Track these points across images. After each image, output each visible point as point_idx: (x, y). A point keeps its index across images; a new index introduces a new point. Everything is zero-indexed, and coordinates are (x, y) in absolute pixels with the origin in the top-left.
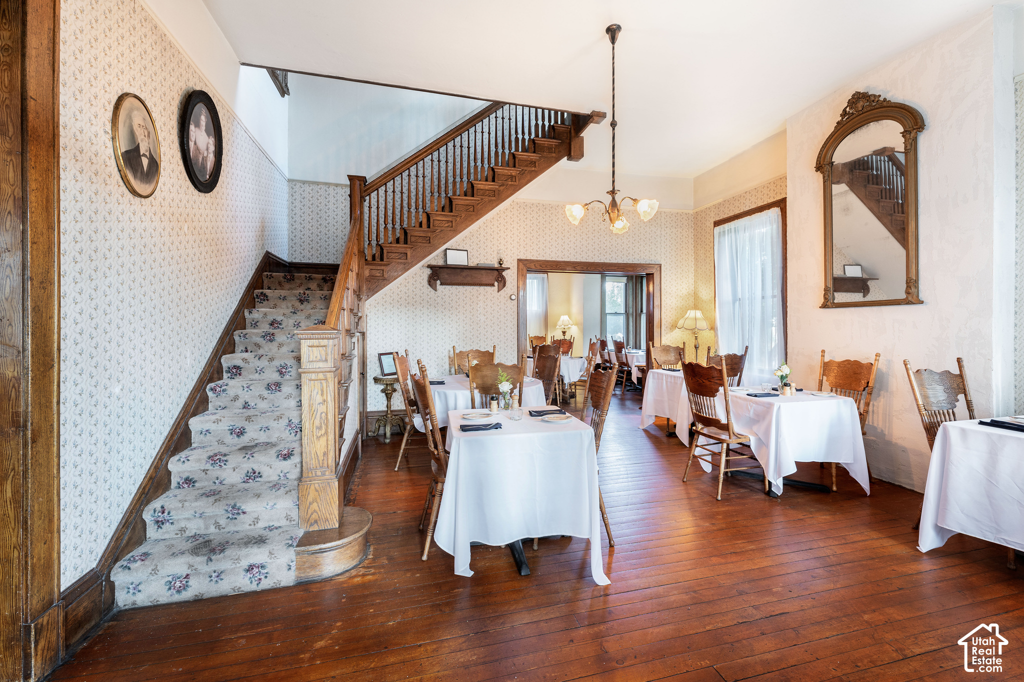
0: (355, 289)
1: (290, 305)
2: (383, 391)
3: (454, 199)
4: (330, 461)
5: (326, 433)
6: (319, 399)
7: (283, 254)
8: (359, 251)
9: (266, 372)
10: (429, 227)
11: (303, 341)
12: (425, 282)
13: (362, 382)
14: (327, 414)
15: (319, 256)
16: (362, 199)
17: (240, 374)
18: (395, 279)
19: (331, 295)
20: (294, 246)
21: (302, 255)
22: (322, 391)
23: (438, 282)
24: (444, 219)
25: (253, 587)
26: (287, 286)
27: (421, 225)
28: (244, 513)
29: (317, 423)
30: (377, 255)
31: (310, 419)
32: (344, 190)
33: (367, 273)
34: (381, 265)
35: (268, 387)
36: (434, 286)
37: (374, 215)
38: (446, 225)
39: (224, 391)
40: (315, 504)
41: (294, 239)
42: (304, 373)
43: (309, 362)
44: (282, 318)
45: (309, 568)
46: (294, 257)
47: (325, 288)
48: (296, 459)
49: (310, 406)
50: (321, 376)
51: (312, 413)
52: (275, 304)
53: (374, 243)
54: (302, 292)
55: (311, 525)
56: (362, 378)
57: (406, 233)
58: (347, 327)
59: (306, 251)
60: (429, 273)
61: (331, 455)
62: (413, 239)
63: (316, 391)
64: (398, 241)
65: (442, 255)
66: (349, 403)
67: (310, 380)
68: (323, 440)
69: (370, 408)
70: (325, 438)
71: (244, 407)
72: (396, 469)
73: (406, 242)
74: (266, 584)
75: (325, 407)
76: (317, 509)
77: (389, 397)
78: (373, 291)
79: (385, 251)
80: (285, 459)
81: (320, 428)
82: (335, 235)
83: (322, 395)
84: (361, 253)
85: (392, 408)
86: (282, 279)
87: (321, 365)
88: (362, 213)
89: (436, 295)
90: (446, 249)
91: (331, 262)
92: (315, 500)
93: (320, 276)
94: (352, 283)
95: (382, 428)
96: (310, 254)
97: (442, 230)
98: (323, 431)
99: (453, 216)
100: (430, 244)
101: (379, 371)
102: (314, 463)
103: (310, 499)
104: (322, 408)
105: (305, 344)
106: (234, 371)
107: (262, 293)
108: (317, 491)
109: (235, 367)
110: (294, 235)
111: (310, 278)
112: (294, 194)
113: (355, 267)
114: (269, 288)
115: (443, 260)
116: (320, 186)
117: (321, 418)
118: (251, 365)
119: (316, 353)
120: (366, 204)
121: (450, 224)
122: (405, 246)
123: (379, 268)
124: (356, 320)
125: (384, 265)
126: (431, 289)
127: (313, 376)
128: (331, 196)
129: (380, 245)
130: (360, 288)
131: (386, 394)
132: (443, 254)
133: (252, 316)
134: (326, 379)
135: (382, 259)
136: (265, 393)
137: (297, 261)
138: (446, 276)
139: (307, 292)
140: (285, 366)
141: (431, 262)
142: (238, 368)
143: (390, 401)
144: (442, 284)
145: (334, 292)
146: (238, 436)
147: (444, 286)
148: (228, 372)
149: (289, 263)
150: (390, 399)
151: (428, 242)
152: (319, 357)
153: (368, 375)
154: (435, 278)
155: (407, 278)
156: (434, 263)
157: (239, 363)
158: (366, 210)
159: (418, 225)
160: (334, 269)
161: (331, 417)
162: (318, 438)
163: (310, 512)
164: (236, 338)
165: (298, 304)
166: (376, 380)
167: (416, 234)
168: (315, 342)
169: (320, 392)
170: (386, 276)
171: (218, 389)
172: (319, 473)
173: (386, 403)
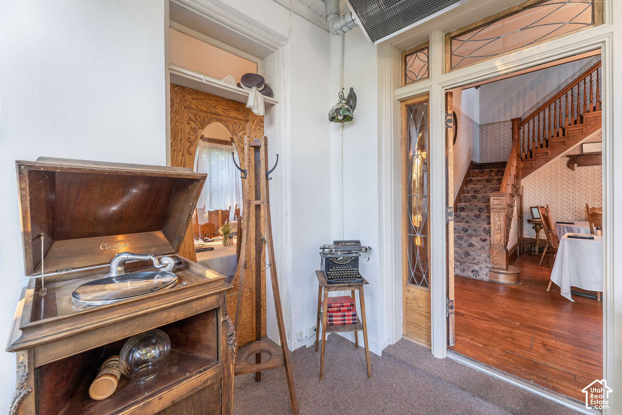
0: (515, 174)
1: (482, 183)
2: (533, 227)
3: (584, 115)
4: (502, 243)
5: (500, 232)
6: (498, 219)
7: (478, 160)
8: (517, 155)
9: (474, 210)
10: (564, 135)
11: (491, 197)
12: (565, 166)
13: (520, 221)
14: (501, 225)
15: (495, 158)
16: (519, 129)
17: (464, 211)
18: (540, 167)
19: (502, 178)
20: (482, 155)
21: (486, 159)
22: (499, 216)
23: (576, 165)
24: (576, 129)
25: (474, 278)
26: (480, 175)
27: (558, 135)
28: (470, 255)
29: (497, 228)
30: (528, 156)
31: (494, 226)
32: (509, 123)
33: (522, 165)
34: (530, 161)
35: (475, 216)
36: (572, 167)
37: (526, 136)
38: (578, 132)
39: (459, 216)
40: (496, 258)
41: (482, 152)
42: (492, 209)
43: (494, 205)
44: (479, 189)
45: (494, 278)
46: (482, 161)
47: (499, 175)
48: (488, 242)
49: (494, 221)
50: (498, 210)
51: (495, 224)
52: (476, 184)
53: (526, 149)
54: (488, 177)
55: (495, 265)
56: (520, 220)
57: (547, 141)
58: (511, 193)
59: (489, 157)
60: (568, 160)
61: (503, 241)
62: (552, 144)
63: (496, 216)
64: (542, 146)
65: (579, 148)
66: (512, 226)
67: (494, 212)
68: (499, 235)
69: (525, 236)
70: (500, 234)
71: (466, 223)
72: (539, 265)
73: (547, 146)
74: (478, 278)
75: (500, 222)
76: (497, 259)
77: (537, 231)
78: (525, 175)
79: (533, 153)
80: (483, 241)
81: (498, 230)
82: (504, 147)
83: (499, 217)
84: (519, 156)
85: (540, 238)
86: (478, 172)
87: (498, 206)
88: (519, 136)
89: (574, 173)
90: (582, 144)
91: (502, 161)
92: (496, 256)
93: (496, 169)
94: (513, 171)
95: (533, 248)
96: (491, 158)
97: (574, 136)
98: (499, 231)
99: (584, 125)
100: (565, 145)
101: (531, 216)
102: (496, 243)
103: (494, 255)
104: (499, 223)
105: (492, 199)
106: (462, 209)
107: (470, 179)
108: (497, 253)
109: (462, 208)
110: (482, 150)
111: (492, 171)
112: (482, 131)
113: (515, 163)
114: (473, 177)
115: (580, 151)
116: (495, 124)
117: (498, 226)
118: (468, 207)
119: (496, 202)
120: (522, 131)
121: (581, 131)
122: (547, 148)
123: (529, 162)
124: (516, 189)
125: (532, 160)
126: (570, 169)
127: (495, 210)
128: (502, 128)
129: (530, 150)
130: (518, 173)
131: (536, 230)
132: (580, 146)
133: (467, 189)
134: (500, 212)
135: (531, 157)
136: (474, 218)
137: (484, 162)
138: (582, 160)
139: (490, 177)
140: (481, 208)
141: (570, 153)
142: (463, 208)
143: (538, 233)
144: (578, 166)
145: (504, 177)
146: (465, 232)
147: (580, 167)
148: (459, 210)
149: (480, 164)
150: (539, 232)
151: (564, 144)
152: (497, 203)
153: (524, 218)
154: (573, 162)
155: (551, 164)
156: (572, 153)
157: (463, 206)
158: (522, 134)
159: (555, 135)
160: (503, 165)
161: (502, 226)
162: (497, 234)
163: (494, 260)
164: (462, 197)
165: (486, 183)
166: (529, 221)
167: (554, 141)
168: (496, 198)
169: (498, 217)
170: (534, 166)
171: (457, 215)
172: (497, 247)
173: (535, 234)
